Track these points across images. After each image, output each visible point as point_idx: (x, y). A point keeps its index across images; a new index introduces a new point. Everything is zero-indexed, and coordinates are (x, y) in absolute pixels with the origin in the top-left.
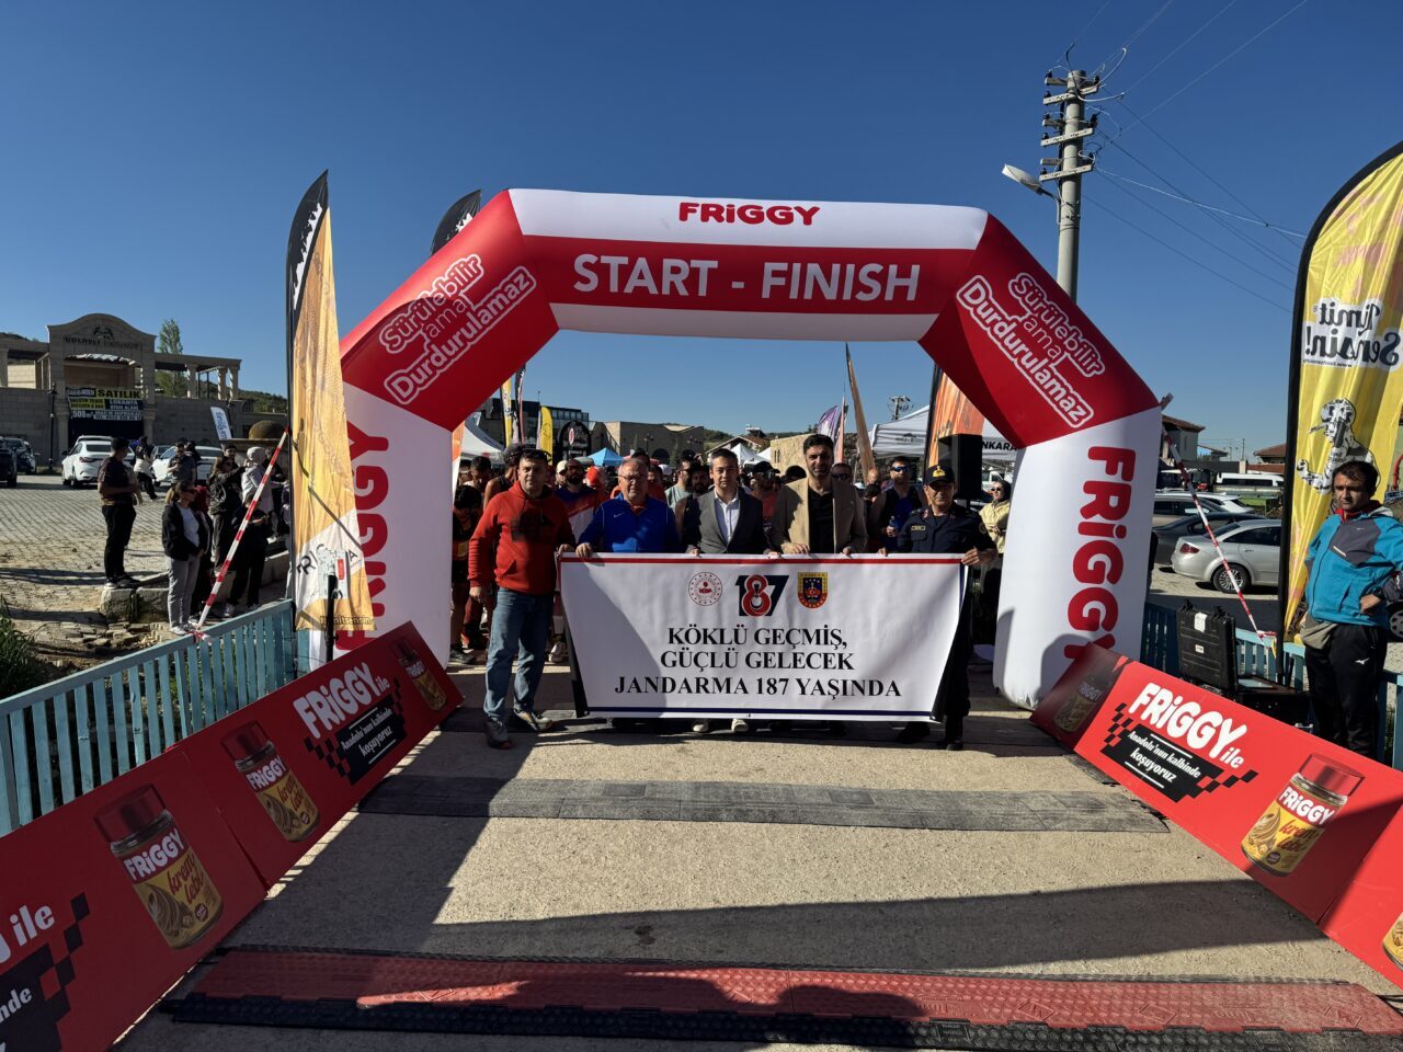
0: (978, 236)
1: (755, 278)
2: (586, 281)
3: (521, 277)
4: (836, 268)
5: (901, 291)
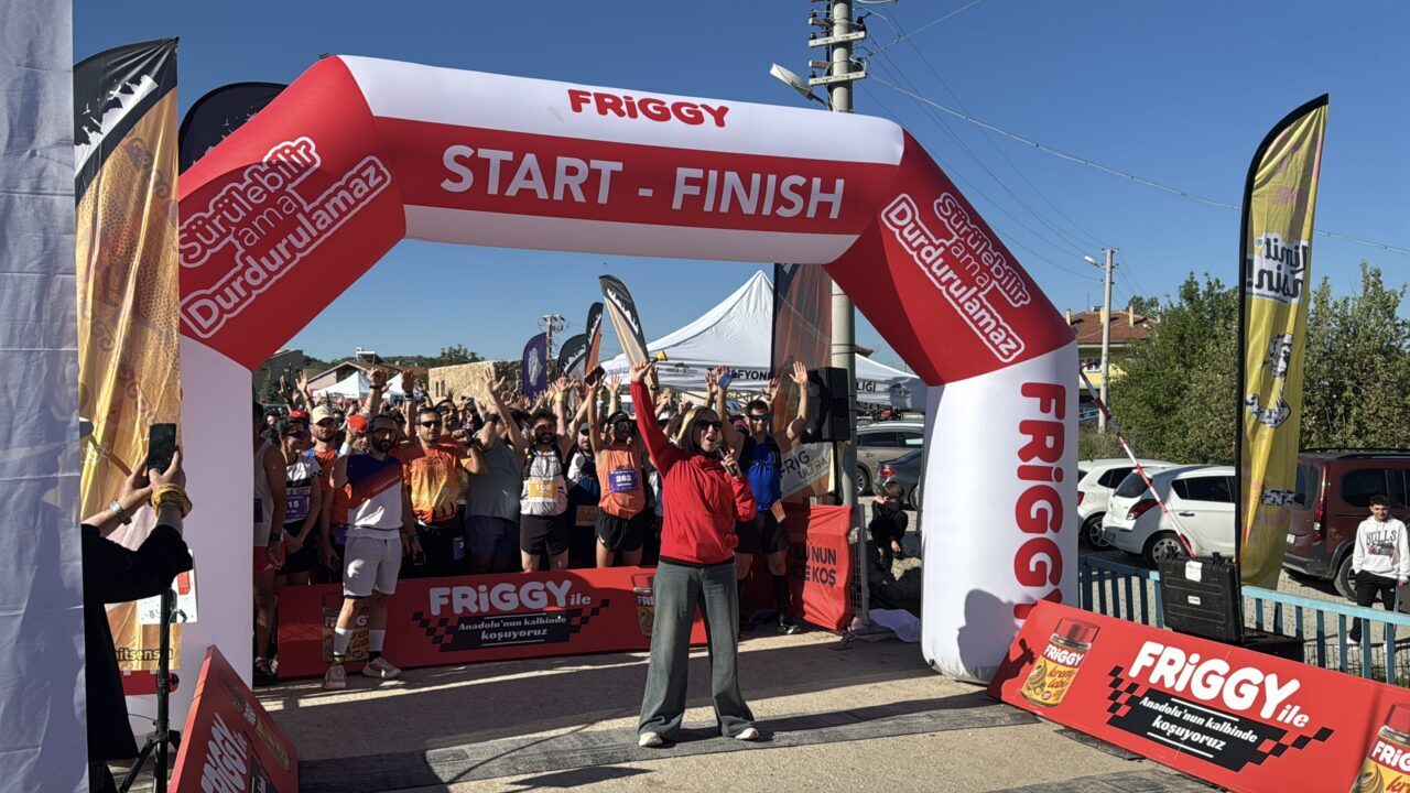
0: (900, 150)
1: (666, 186)
3: (371, 170)
4: (756, 178)
5: (824, 208)
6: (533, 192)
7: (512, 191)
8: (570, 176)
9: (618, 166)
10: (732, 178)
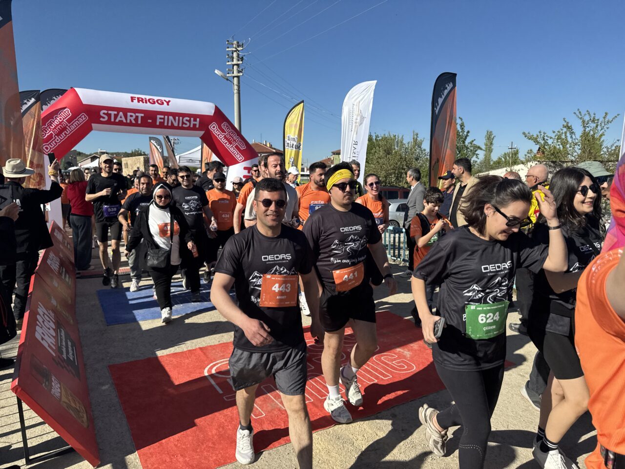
0: (213, 112)
1: (155, 119)
2: (104, 118)
3: (83, 116)
4: (177, 118)
5: (195, 125)
6: (122, 121)
7: (117, 121)
8: (131, 117)
9: (143, 115)
10: (171, 118)
